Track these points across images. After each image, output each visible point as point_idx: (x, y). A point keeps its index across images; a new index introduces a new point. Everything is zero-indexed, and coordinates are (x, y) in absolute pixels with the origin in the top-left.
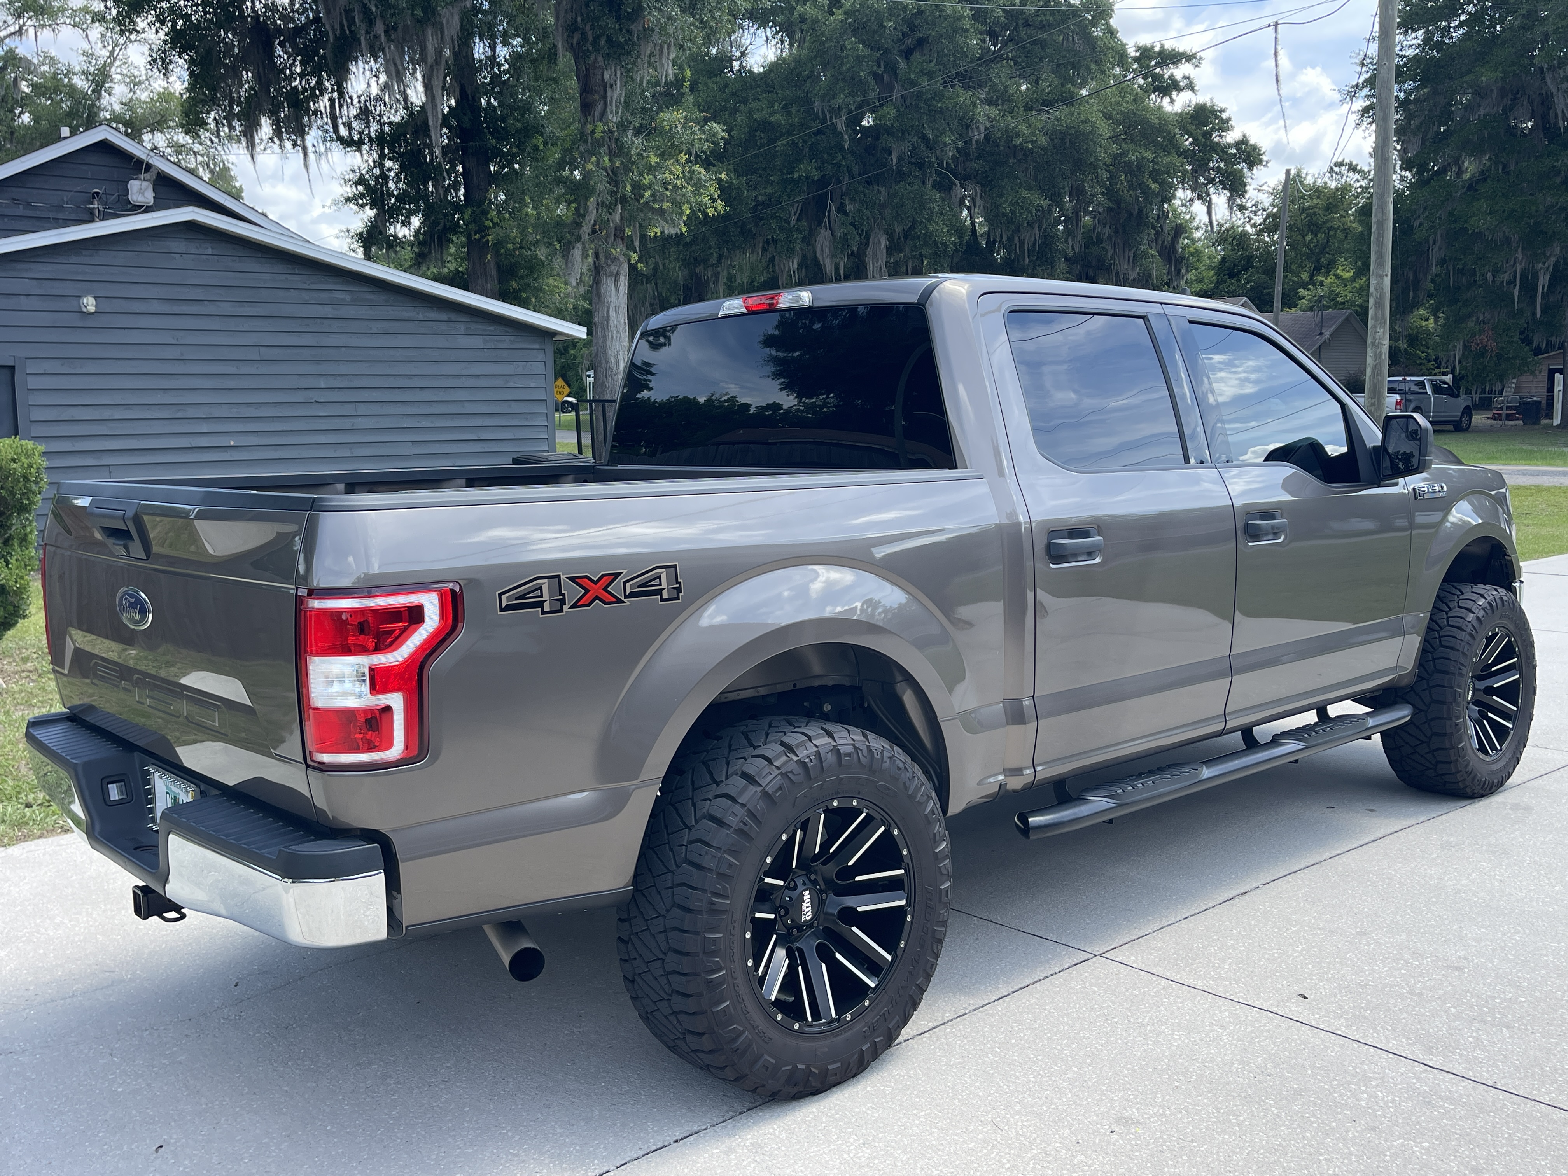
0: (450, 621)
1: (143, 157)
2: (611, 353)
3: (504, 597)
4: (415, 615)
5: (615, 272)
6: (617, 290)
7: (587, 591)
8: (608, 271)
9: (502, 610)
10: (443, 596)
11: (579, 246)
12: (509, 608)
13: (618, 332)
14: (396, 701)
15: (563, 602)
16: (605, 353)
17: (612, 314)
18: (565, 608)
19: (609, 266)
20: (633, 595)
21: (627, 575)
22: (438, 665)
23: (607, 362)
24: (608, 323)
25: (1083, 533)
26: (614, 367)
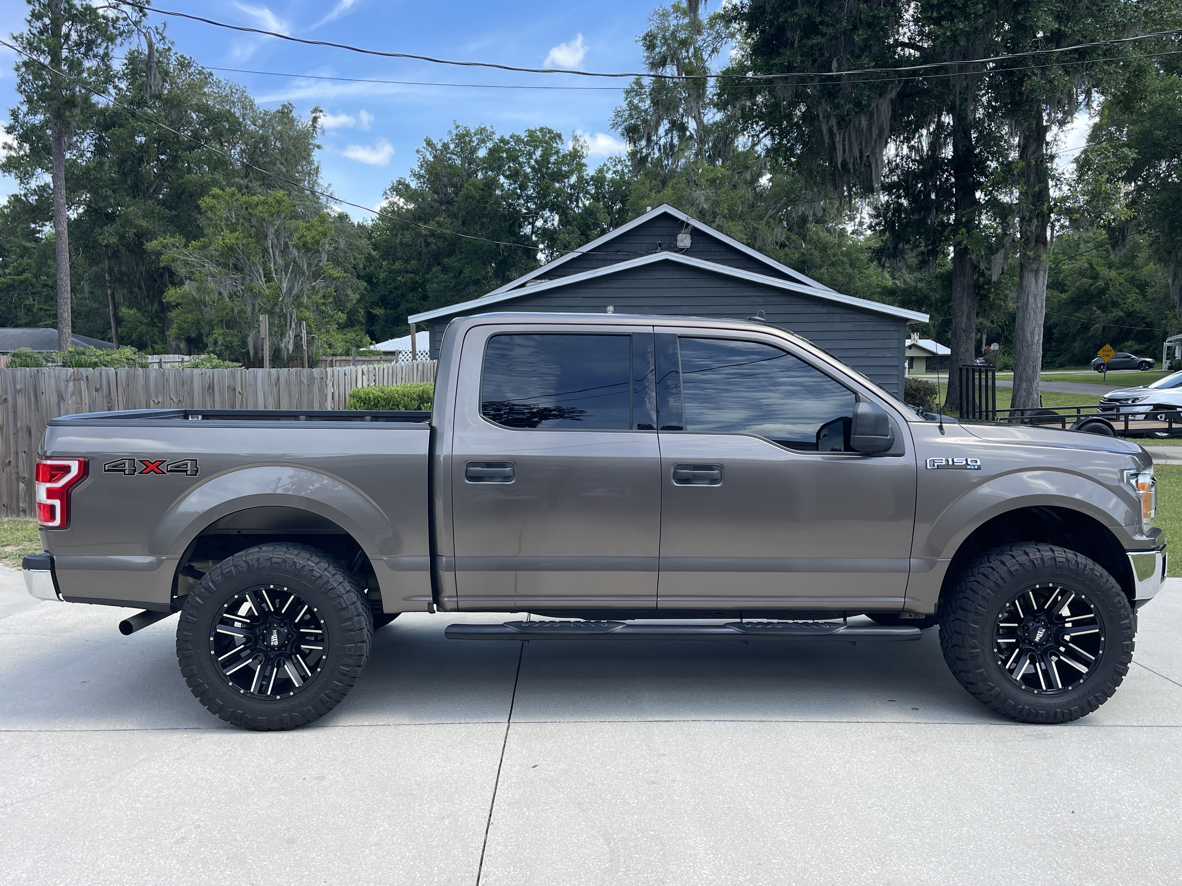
0: (82, 473)
1: (685, 220)
2: (1028, 329)
3: (107, 466)
4: (67, 469)
5: (1035, 268)
6: (1037, 282)
7: (147, 467)
8: (1030, 268)
9: (105, 471)
10: (80, 463)
11: (1002, 251)
12: (108, 470)
13: (1035, 313)
14: (57, 503)
15: (135, 471)
16: (1023, 330)
17: (1031, 300)
18: (136, 473)
19: (1031, 264)
20: (171, 471)
21: (169, 462)
22: (76, 491)
23: (1024, 336)
24: (1027, 307)
25: (501, 464)
26: (1030, 340)
